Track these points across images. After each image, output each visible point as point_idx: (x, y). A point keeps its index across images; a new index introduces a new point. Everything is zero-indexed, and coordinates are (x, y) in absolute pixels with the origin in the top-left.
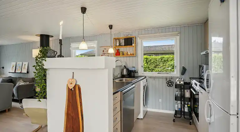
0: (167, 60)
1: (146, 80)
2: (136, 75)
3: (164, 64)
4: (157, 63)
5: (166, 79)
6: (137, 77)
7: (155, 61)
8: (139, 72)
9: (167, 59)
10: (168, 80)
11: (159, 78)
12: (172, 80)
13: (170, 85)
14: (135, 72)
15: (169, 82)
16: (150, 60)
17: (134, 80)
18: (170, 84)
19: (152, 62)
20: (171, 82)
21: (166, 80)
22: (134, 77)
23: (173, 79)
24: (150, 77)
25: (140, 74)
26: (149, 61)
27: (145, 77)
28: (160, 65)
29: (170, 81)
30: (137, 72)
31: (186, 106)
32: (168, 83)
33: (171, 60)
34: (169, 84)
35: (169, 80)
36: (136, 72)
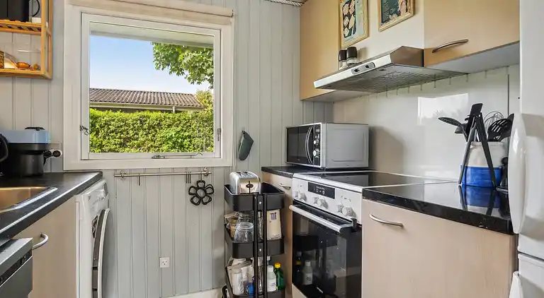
0: (159, 125)
1: (105, 186)
2: (50, 167)
3: (150, 136)
4: (128, 133)
5: (188, 177)
6: (58, 178)
7: (121, 126)
8: (65, 153)
9: (156, 122)
10: (194, 180)
11: (158, 174)
12: (208, 181)
13: (201, 199)
14: (43, 151)
15: (197, 188)
16: (106, 124)
17: (40, 192)
18: (201, 193)
19: (112, 128)
20: (204, 189)
21: (188, 180)
22: (39, 178)
23: (210, 176)
24: (122, 175)
25: (70, 162)
26: (102, 127)
27: (100, 176)
28: (137, 139)
29: (201, 185)
30: (57, 154)
31: (270, 270)
32: (192, 191)
33: (169, 126)
34: (196, 195)
35: (198, 182)
36: (48, 154)
